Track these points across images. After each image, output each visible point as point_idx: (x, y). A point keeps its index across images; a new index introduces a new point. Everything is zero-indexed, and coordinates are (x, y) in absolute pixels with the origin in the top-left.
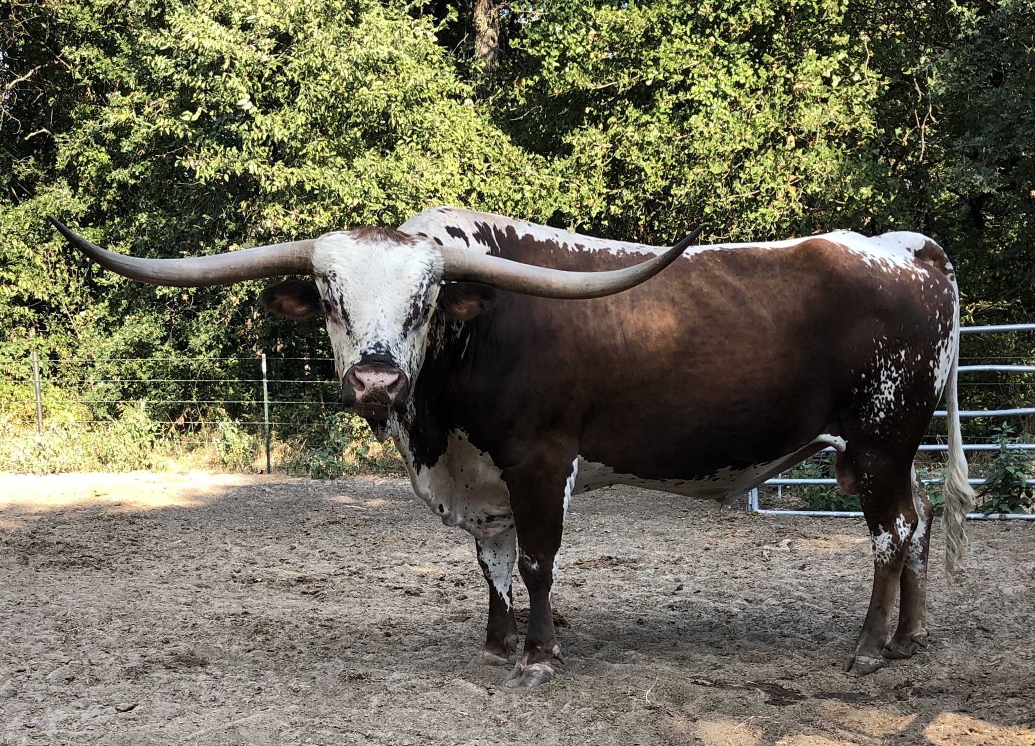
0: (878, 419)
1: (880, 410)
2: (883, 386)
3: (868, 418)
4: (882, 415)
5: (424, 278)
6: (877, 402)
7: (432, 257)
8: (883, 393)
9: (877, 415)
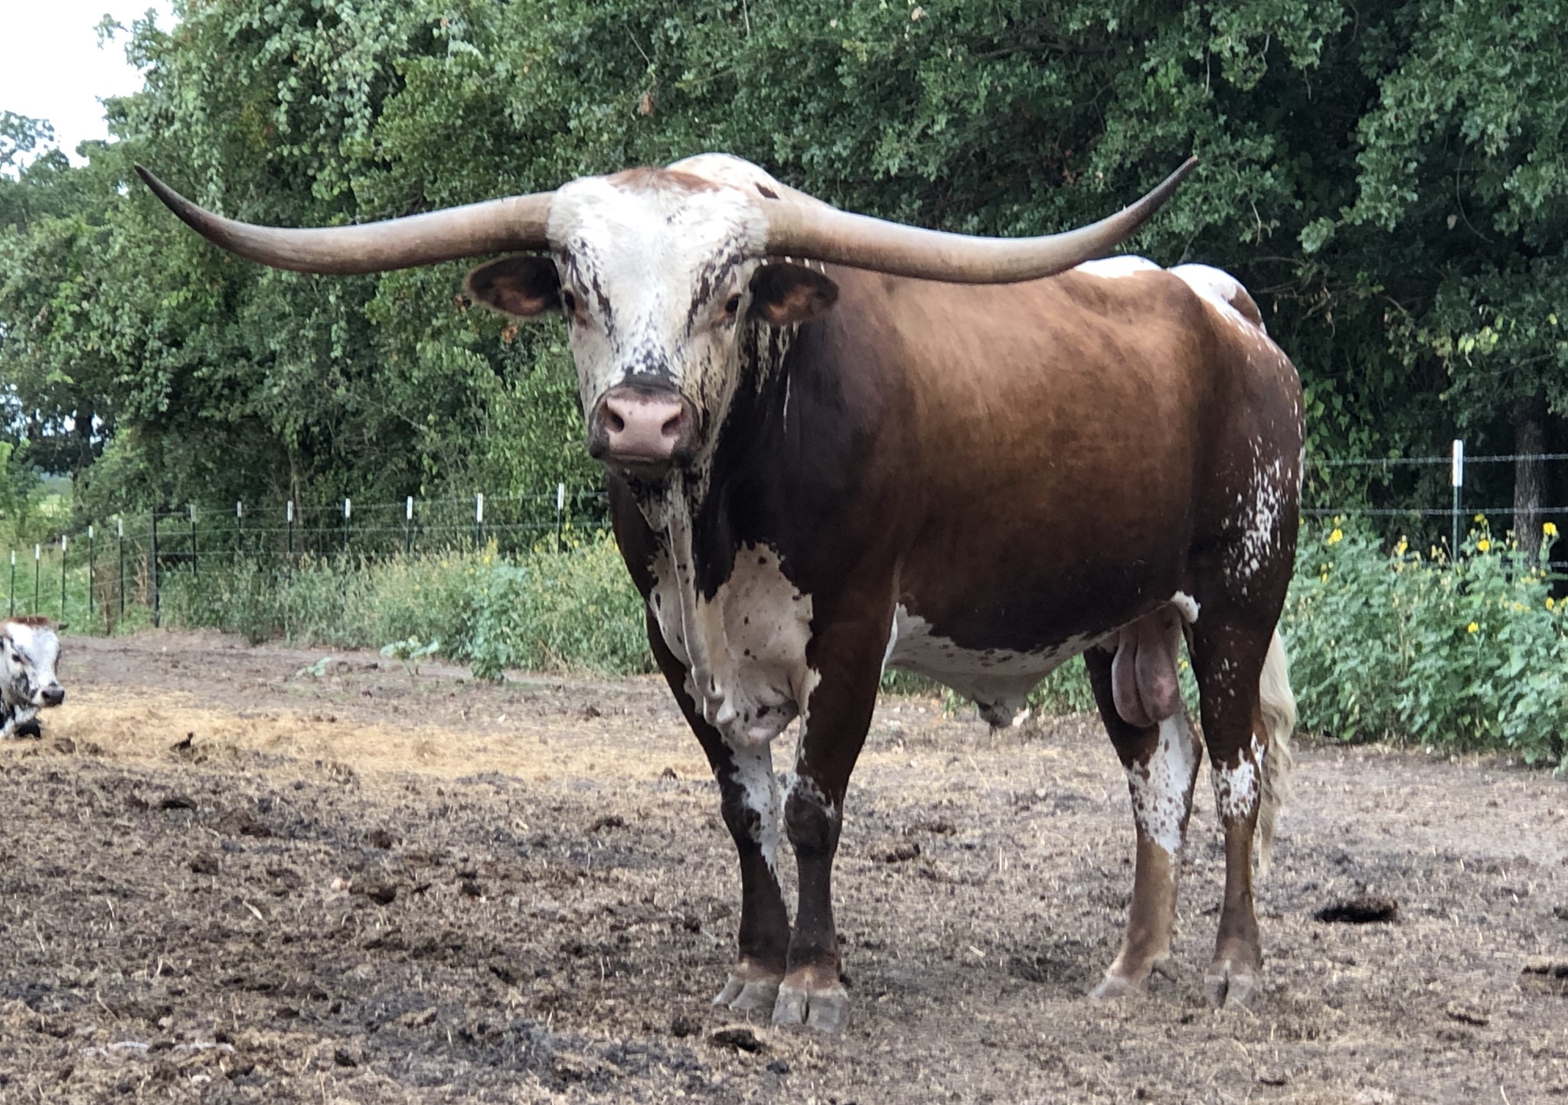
0: (1247, 571)
1: (1252, 557)
2: (1259, 517)
3: (1234, 569)
4: (1255, 565)
5: (727, 244)
6: (1249, 544)
7: (747, 215)
8: (1257, 529)
9: (1247, 564)
